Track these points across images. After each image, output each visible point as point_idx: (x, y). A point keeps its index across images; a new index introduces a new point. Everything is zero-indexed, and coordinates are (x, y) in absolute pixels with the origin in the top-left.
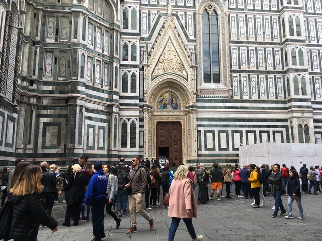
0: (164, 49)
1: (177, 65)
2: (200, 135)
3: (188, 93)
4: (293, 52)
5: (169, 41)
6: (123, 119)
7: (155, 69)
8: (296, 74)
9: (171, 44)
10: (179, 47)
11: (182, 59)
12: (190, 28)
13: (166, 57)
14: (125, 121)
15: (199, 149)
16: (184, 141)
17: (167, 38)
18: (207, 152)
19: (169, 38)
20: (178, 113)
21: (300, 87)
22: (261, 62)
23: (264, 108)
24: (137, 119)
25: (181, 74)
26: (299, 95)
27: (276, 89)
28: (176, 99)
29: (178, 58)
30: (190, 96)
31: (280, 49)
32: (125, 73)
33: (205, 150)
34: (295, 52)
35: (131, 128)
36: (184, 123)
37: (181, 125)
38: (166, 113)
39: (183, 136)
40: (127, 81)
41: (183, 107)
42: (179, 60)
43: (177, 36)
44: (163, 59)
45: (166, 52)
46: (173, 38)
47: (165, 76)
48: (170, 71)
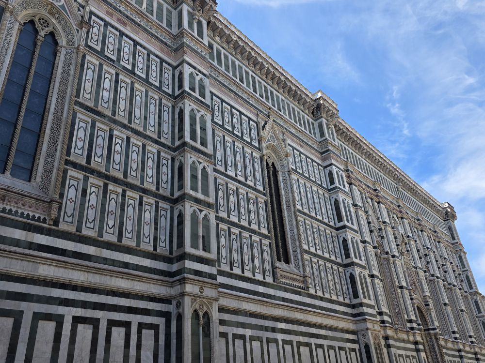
4: (194, 169)
8: (196, 207)
21: (201, 234)
22: (134, 166)
23: (126, 265)
26: (197, 248)
27: (156, 229)
31: (169, 157)
34: (196, 169)
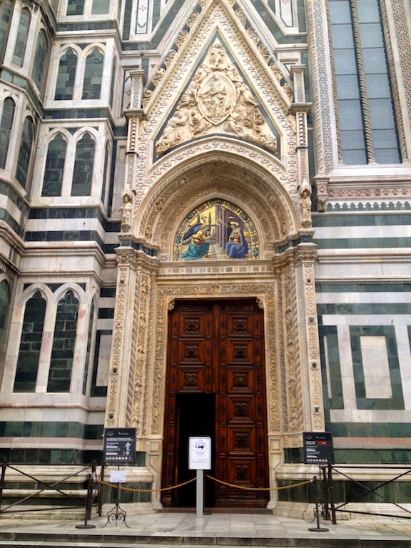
0: (199, 64)
1: (241, 108)
2: (334, 344)
3: (282, 197)
5: (217, 42)
6: (34, 287)
7: (165, 125)
9: (223, 51)
10: (246, 58)
11: (260, 91)
13: (204, 88)
14: (38, 293)
15: (334, 400)
16: (273, 372)
17: (207, 35)
18: (367, 416)
19: (217, 34)
20: (250, 269)
24: (83, 286)
25: (255, 137)
28: (242, 226)
29: (244, 87)
30: (288, 208)
32: (59, 134)
33: (360, 407)
35: (58, 316)
36: (271, 305)
37: (262, 311)
38: (206, 270)
39: (267, 354)
40: (63, 161)
41: (266, 247)
42: (248, 95)
43: (242, 28)
44: (192, 96)
45: (204, 74)
46: (227, 35)
47: (201, 146)
48: (220, 130)
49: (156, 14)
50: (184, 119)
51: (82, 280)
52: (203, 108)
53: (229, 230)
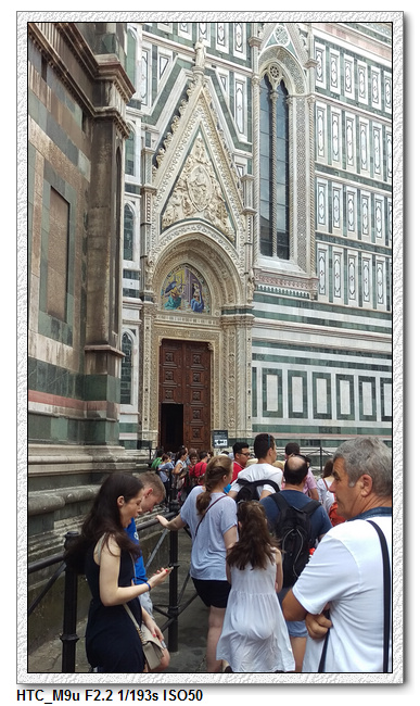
0: (188, 154)
1: (215, 200)
2: (255, 378)
3: (234, 277)
5: (199, 136)
7: (167, 202)
9: (204, 146)
10: (219, 156)
11: (226, 188)
12: (239, 113)
17: (194, 127)
18: (267, 421)
19: (200, 129)
20: (207, 322)
22: (366, 223)
24: (134, 331)
25: (222, 227)
29: (217, 184)
30: (237, 285)
33: (264, 415)
36: (217, 348)
37: (212, 352)
38: (181, 319)
41: (215, 308)
42: (219, 190)
44: (185, 181)
45: (192, 164)
46: (207, 131)
47: (190, 227)
48: (201, 216)
49: (155, 89)
50: (179, 201)
51: (133, 327)
52: (192, 195)
53: (194, 290)
